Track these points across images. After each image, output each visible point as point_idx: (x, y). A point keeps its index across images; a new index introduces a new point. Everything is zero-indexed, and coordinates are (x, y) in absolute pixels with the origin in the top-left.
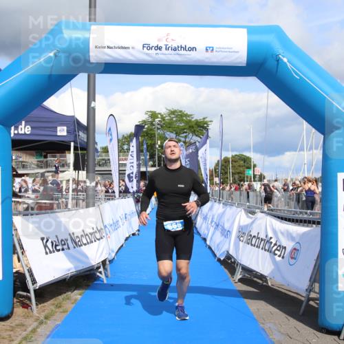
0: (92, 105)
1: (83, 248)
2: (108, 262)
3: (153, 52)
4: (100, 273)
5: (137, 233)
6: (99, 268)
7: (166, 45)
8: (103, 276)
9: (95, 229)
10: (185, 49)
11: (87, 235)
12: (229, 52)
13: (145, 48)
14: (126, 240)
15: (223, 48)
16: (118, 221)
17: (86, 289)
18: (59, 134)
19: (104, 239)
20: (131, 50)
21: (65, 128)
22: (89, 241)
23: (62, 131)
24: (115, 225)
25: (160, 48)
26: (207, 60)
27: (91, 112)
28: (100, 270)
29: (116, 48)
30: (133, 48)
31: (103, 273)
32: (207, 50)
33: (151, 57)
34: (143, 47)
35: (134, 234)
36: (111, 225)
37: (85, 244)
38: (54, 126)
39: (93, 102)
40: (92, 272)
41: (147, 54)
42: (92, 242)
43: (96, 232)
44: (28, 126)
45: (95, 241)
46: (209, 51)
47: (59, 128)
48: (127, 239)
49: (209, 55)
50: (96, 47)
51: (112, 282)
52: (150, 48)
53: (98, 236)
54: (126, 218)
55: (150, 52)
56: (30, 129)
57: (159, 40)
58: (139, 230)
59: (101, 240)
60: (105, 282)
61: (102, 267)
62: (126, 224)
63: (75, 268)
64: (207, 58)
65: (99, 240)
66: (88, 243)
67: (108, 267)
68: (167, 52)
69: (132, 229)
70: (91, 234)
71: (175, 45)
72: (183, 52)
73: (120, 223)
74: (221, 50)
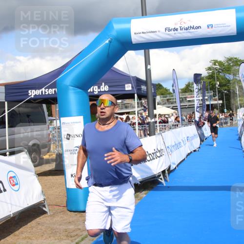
0: (149, 67)
1: (147, 163)
2: (167, 172)
3: (172, 32)
4: (161, 179)
5: (197, 150)
6: (160, 176)
7: (180, 27)
8: (163, 181)
9: (156, 150)
10: (193, 28)
11: (150, 154)
12: (224, 26)
13: (167, 31)
14: (187, 155)
15: (219, 24)
16: (180, 143)
17: (150, 190)
18: (126, 89)
19: (164, 156)
20: (157, 33)
21: (130, 85)
22: (152, 158)
23: (128, 87)
24: (177, 146)
25: (176, 30)
26: (209, 34)
27: (148, 72)
28: (161, 177)
29: (148, 32)
30: (159, 31)
31: (163, 179)
32: (208, 27)
33: (171, 36)
34: (166, 30)
35: (195, 151)
36: (173, 146)
37: (149, 161)
38: (123, 84)
39: (149, 66)
40: (155, 179)
41: (169, 34)
42: (154, 159)
43: (157, 152)
44: (106, 86)
45: (156, 158)
46: (210, 27)
47: (126, 85)
48: (189, 154)
49: (210, 30)
50: (135, 34)
51: (170, 185)
52: (170, 30)
53: (158, 154)
54: (188, 140)
55: (170, 32)
56: (108, 87)
57: (176, 24)
58: (199, 148)
59: (161, 157)
60: (165, 185)
61: (162, 175)
62: (188, 144)
63: (141, 176)
64: (209, 32)
65: (159, 157)
66: (151, 160)
67: (167, 175)
68: (181, 31)
69: (193, 147)
70: (153, 154)
71: (186, 26)
72: (192, 30)
73: (182, 144)
74: (218, 26)
